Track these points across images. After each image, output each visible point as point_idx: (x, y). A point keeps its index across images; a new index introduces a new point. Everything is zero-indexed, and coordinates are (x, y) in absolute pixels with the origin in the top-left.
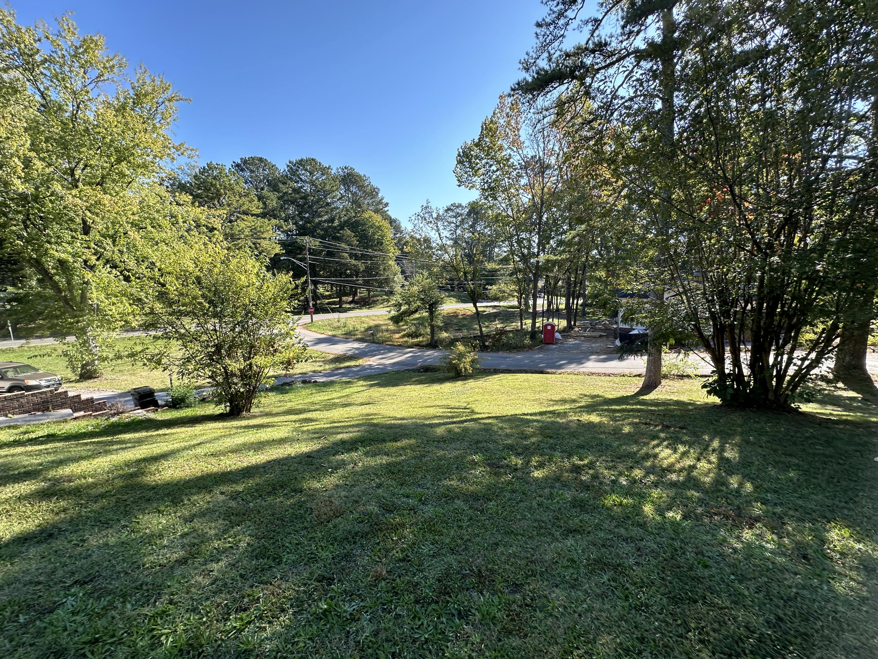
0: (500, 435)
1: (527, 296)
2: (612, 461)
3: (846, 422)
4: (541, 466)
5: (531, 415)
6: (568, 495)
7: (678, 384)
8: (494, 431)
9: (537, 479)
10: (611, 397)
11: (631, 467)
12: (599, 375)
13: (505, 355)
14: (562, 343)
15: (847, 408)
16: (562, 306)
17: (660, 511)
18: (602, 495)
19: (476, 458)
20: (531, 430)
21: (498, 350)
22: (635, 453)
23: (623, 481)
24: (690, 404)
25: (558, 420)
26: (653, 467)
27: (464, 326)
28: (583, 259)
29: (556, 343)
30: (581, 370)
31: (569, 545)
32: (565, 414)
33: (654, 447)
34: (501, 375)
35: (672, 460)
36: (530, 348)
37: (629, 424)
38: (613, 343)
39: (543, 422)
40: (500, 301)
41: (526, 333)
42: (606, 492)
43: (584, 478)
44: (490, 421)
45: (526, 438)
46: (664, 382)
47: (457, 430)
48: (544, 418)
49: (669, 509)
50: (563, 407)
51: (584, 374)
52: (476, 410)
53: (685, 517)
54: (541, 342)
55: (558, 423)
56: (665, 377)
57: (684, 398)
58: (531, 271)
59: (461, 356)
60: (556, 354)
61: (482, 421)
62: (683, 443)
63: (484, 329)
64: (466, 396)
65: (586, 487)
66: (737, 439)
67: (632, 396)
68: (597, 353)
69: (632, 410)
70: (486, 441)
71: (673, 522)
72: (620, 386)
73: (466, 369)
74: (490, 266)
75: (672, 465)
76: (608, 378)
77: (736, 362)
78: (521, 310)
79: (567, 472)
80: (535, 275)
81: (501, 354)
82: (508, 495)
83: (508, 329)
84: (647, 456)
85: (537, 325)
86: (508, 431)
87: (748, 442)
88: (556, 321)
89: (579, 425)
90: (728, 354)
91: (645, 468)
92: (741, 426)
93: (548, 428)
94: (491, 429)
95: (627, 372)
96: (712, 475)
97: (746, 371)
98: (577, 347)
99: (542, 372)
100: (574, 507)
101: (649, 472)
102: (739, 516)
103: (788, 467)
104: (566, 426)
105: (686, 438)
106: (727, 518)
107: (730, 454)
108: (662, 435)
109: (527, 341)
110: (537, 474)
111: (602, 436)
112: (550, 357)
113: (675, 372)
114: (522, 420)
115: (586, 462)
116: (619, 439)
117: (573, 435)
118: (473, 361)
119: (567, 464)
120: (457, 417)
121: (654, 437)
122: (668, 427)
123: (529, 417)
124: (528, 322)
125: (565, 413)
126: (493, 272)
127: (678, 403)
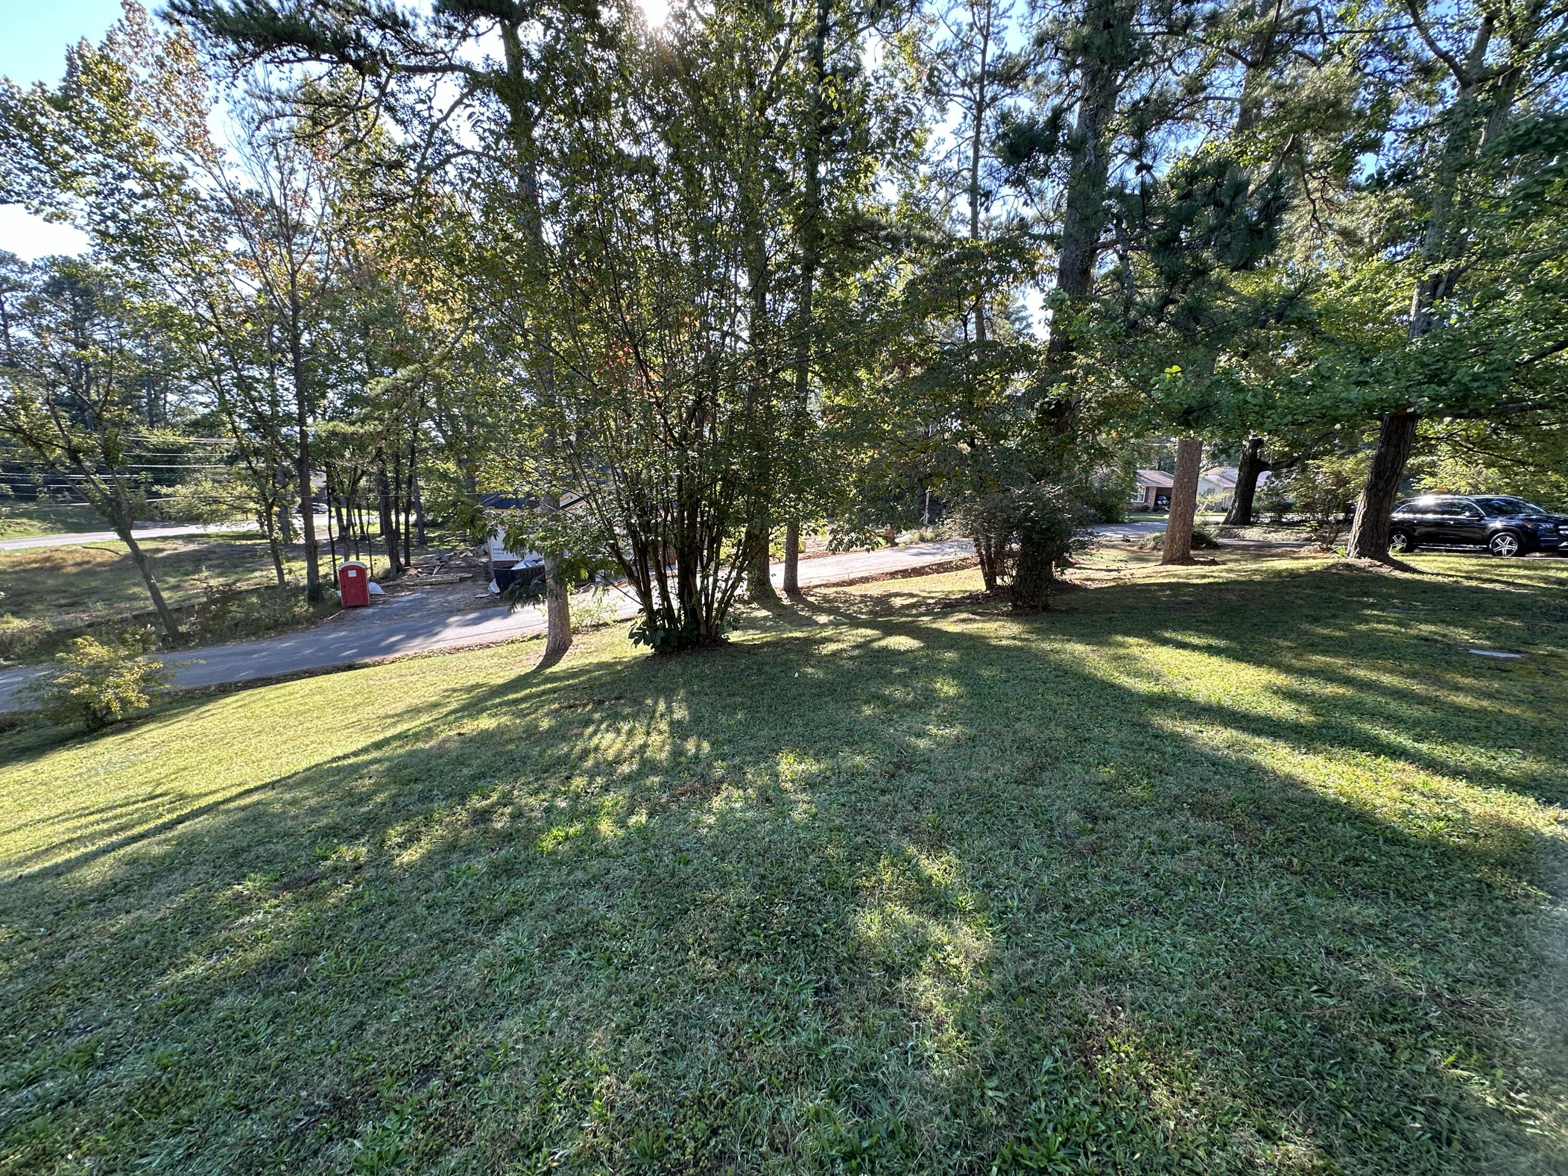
0: (295, 817)
1: (285, 510)
2: (537, 780)
3: (767, 644)
4: (412, 838)
5: (355, 754)
6: (480, 865)
7: (594, 639)
8: (274, 815)
9: (411, 865)
10: (500, 681)
11: (568, 778)
12: (470, 648)
13: (245, 646)
14: (385, 602)
15: (764, 629)
16: (375, 529)
17: (621, 823)
18: (536, 837)
19: (246, 887)
20: (367, 782)
21: (221, 638)
22: (567, 755)
23: (562, 804)
24: (616, 664)
25: (420, 745)
26: (597, 765)
27: (91, 592)
28: (408, 436)
29: (373, 604)
30: (436, 647)
31: (504, 941)
32: (429, 732)
33: (591, 737)
34: (244, 694)
35: (618, 746)
36: (311, 621)
37: (547, 715)
38: (486, 590)
39: (388, 759)
40: (206, 522)
41: (297, 590)
42: (540, 831)
43: (499, 826)
44: (255, 797)
45: (363, 799)
46: (576, 639)
47: (156, 850)
48: (387, 751)
49: (631, 812)
50: (418, 722)
51: (442, 652)
52: (192, 790)
53: (651, 815)
54: (338, 605)
55: (422, 750)
56: (576, 631)
57: (606, 657)
58: (288, 455)
59: (98, 672)
60: (377, 627)
61: (232, 805)
62: (625, 718)
63: (165, 595)
64: (142, 768)
65: (507, 837)
66: (682, 693)
67: (534, 672)
68: (459, 611)
69: (544, 693)
70: (260, 843)
71: (639, 829)
72: (511, 660)
73: (124, 702)
74: (158, 437)
75: (620, 752)
76: (488, 652)
77: (664, 595)
78: (274, 542)
79: (466, 827)
80: (299, 463)
81: (231, 647)
82: (355, 924)
83: (243, 586)
84: (586, 753)
85: (322, 571)
86: (313, 802)
87: (693, 694)
88: (365, 560)
89: (463, 742)
90: (654, 584)
91: (587, 772)
92: (681, 675)
93: (406, 767)
94: (265, 813)
95: (517, 635)
96: (667, 747)
97: (675, 604)
98: (418, 605)
99: (350, 667)
100: (495, 877)
101: (592, 774)
102: (705, 785)
103: (734, 709)
104: (441, 752)
105: (627, 710)
106: (694, 793)
107: (680, 713)
108: (597, 716)
109: (302, 608)
110: (410, 856)
111: (511, 747)
112: (363, 632)
113: (588, 621)
114: (339, 770)
115: (495, 797)
116: (537, 742)
117: (460, 761)
118: (147, 678)
119: (463, 816)
120: (140, 822)
121: (587, 722)
122: (601, 702)
123: (352, 760)
124: (298, 570)
125: (429, 729)
126: (172, 453)
127: (601, 666)
